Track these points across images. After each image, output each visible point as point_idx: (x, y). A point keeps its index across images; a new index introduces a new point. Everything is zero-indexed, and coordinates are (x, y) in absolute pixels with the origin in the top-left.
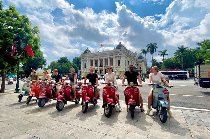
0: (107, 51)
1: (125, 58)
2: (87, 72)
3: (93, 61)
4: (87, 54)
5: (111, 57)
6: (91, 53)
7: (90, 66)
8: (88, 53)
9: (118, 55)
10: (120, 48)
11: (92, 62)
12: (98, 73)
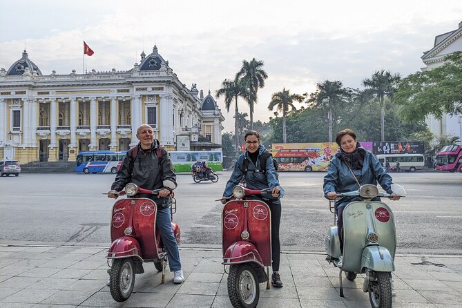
0: (110, 74)
1: (172, 102)
2: (24, 146)
3: (49, 104)
4: (27, 77)
5: (123, 95)
6: (39, 74)
7: (35, 123)
8: (27, 72)
9: (149, 91)
10: (158, 67)
11: (44, 108)
12: (73, 152)
